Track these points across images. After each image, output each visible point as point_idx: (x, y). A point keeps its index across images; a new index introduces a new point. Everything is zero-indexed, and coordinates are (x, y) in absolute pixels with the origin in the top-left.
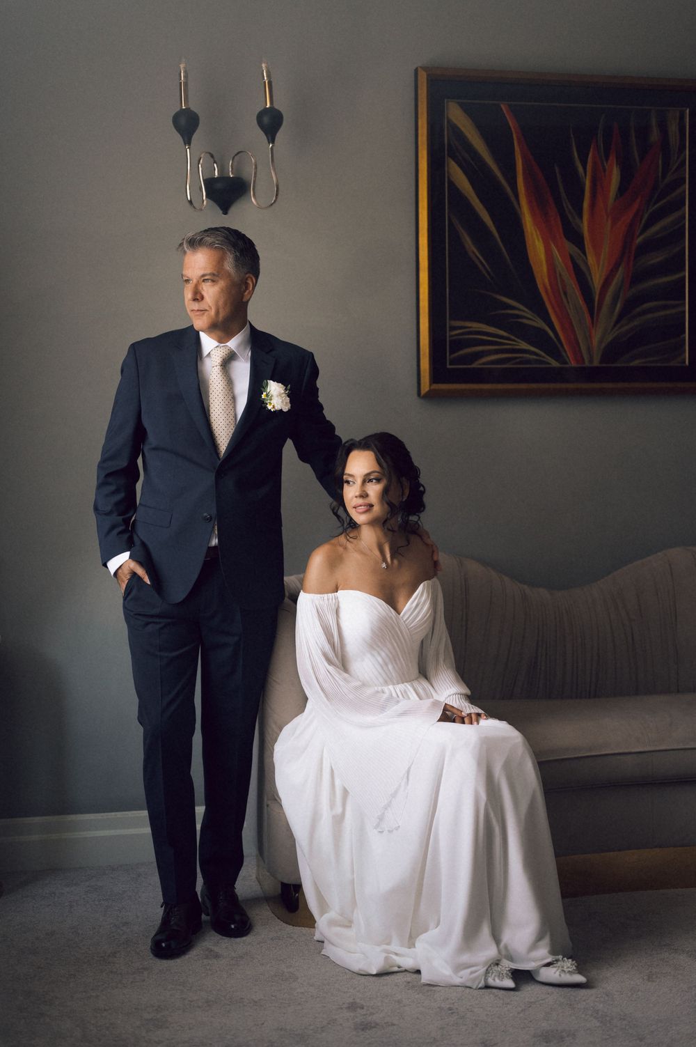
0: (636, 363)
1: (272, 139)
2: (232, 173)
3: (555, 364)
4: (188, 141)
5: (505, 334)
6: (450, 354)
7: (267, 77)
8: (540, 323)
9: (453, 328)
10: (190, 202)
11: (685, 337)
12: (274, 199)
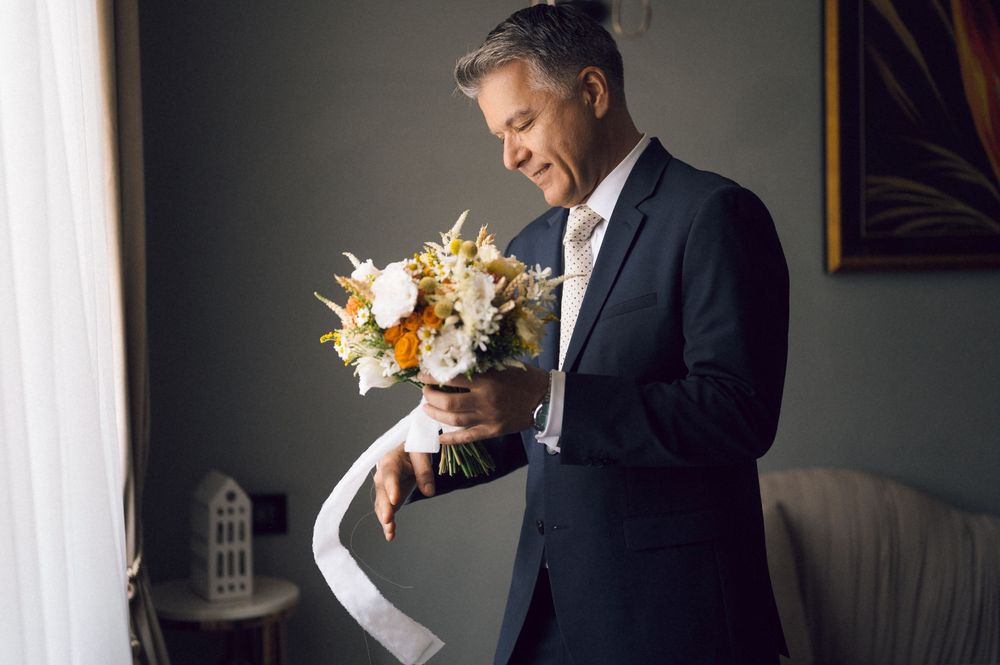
5: (931, 191)
6: (866, 219)
8: (980, 178)
9: (869, 186)
12: (642, 27)
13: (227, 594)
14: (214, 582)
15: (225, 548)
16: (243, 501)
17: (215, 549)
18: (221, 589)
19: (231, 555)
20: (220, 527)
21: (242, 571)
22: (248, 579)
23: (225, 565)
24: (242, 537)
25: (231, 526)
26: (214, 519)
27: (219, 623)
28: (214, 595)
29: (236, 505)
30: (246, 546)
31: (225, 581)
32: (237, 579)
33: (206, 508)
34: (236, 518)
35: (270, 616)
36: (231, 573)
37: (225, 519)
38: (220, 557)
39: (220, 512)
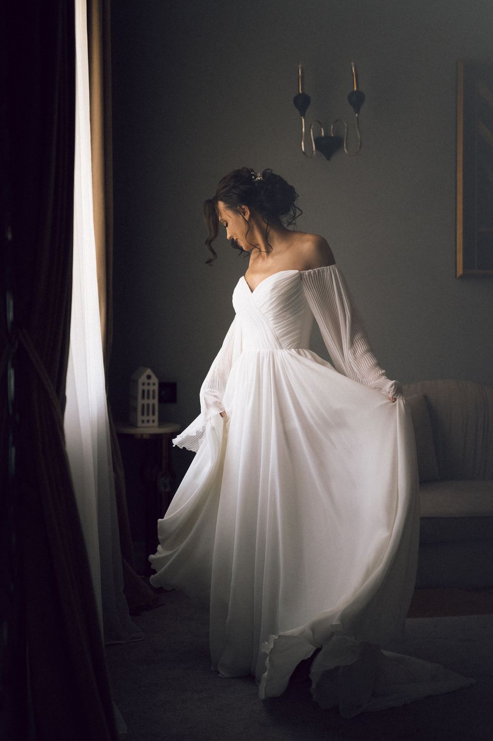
1: (357, 110)
2: (333, 134)
4: (303, 114)
7: (355, 71)
10: (304, 153)
12: (358, 149)
13: (146, 424)
14: (140, 417)
15: (146, 401)
16: (155, 380)
17: (140, 402)
18: (143, 422)
19: (148, 405)
20: (143, 391)
21: (154, 414)
22: (156, 417)
23: (145, 410)
24: (154, 398)
25: (148, 391)
26: (140, 388)
27: (142, 435)
28: (140, 424)
29: (151, 381)
30: (156, 401)
31: (145, 418)
32: (151, 418)
33: (136, 382)
34: (151, 388)
35: (166, 434)
36: (148, 414)
37: (146, 388)
38: (143, 405)
39: (143, 384)
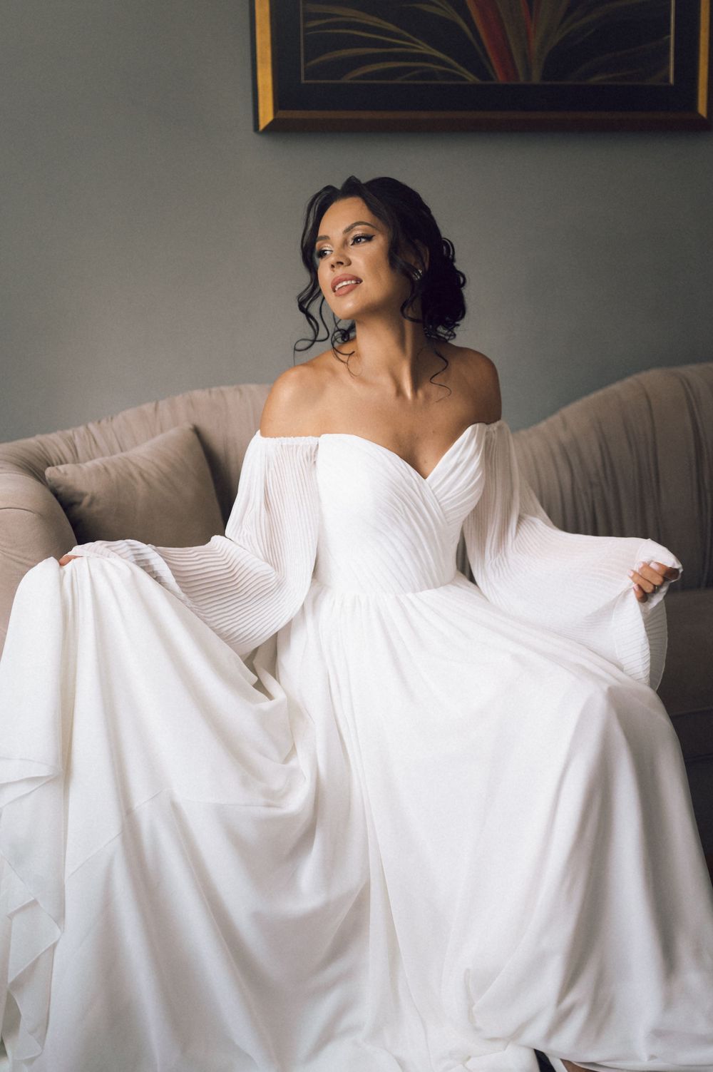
0: (595, 80)
3: (471, 78)
5: (391, 27)
6: (307, 60)
8: (448, 11)
9: (309, 17)
11: (669, 39)
